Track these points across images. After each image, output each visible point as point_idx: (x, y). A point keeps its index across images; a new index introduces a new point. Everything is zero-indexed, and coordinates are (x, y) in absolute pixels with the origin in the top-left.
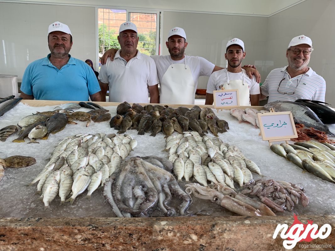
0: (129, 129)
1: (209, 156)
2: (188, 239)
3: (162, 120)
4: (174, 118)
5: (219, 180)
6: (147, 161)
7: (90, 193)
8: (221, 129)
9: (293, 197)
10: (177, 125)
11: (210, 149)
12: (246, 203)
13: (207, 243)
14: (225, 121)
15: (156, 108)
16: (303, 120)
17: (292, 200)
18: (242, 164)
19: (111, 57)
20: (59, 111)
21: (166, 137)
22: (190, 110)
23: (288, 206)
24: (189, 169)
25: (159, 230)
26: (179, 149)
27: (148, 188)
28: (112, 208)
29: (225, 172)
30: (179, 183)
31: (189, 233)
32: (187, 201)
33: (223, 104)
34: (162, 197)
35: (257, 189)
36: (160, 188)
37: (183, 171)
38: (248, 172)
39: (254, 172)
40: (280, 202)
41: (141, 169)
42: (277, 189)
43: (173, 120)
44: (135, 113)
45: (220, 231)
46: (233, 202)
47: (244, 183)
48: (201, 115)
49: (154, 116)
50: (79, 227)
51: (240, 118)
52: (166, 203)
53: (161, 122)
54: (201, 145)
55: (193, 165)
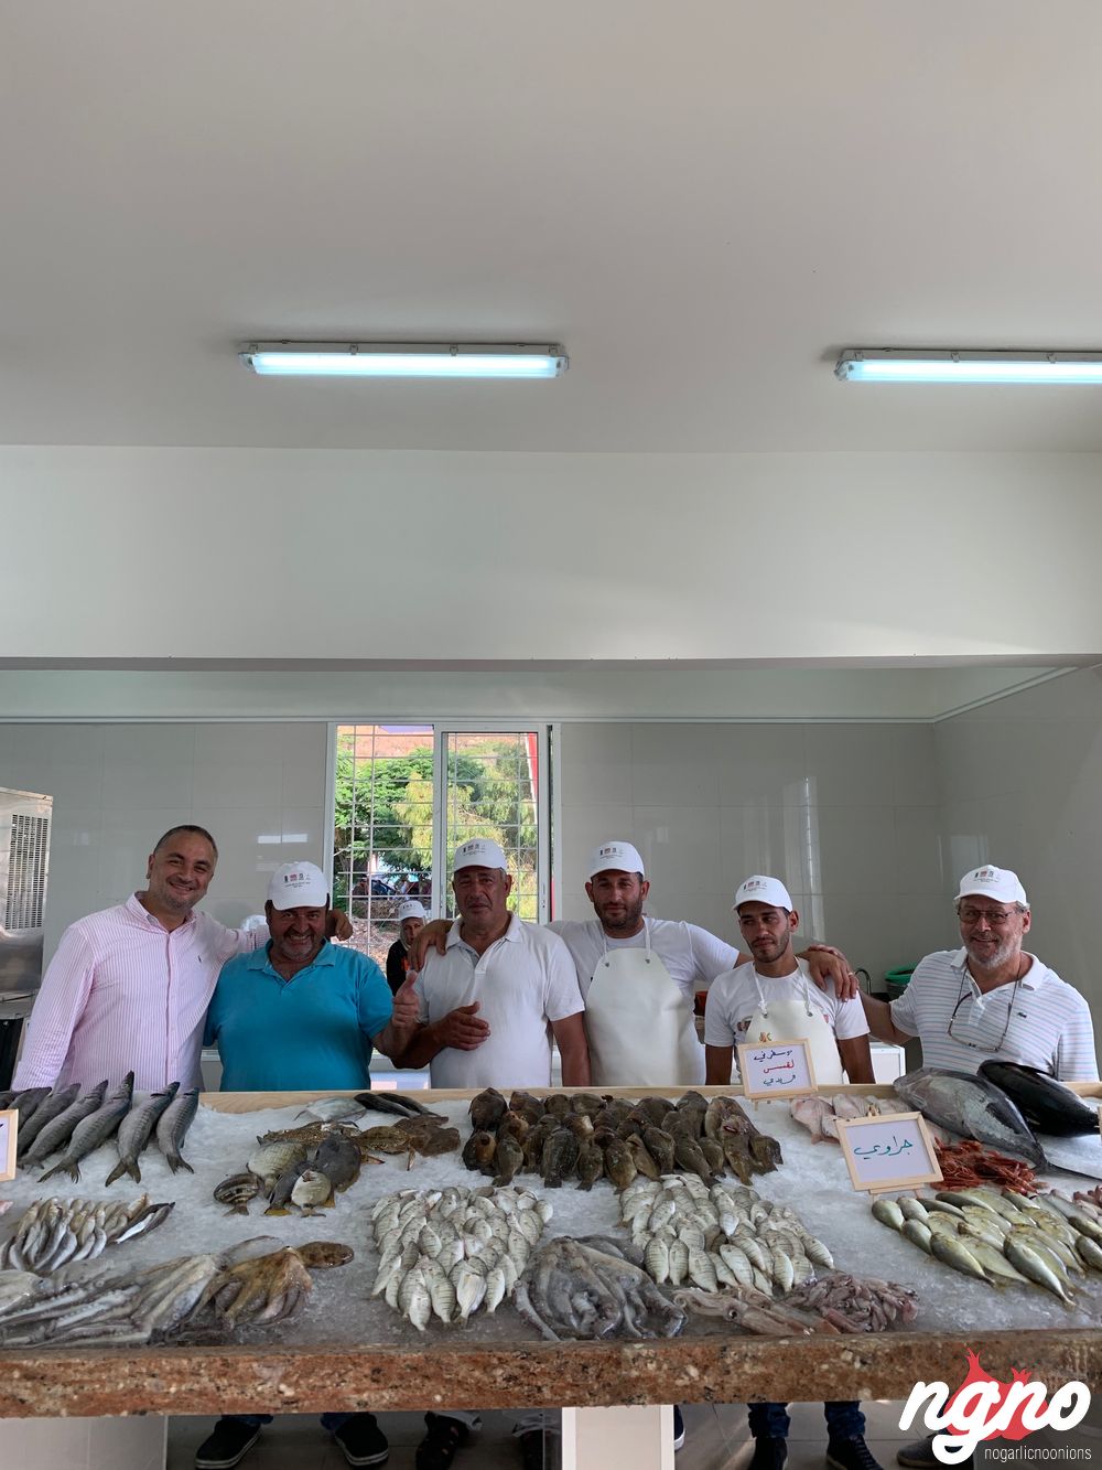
0: (518, 1173)
1: (722, 1232)
2: (683, 1376)
3: (603, 1142)
4: (634, 1137)
5: (740, 1280)
6: (589, 1246)
7: (492, 1309)
8: (760, 1164)
9: (886, 1306)
10: (642, 1156)
11: (725, 1216)
12: (791, 1318)
13: (716, 1384)
14: (773, 1140)
15: (580, 1107)
16: (985, 1129)
17: (884, 1312)
18: (795, 1246)
19: (438, 943)
20: (320, 1127)
21: (620, 1191)
22: (676, 1109)
23: (875, 1324)
24: (680, 1260)
25: (631, 1357)
26: (654, 1219)
27: (600, 1297)
28: (541, 1331)
29: (754, 1264)
30: (659, 1289)
31: (683, 1363)
32: (677, 1319)
33: (768, 1084)
34: (629, 1313)
35: (818, 1293)
36: (624, 1298)
37: (666, 1265)
38: (806, 1261)
39: (819, 1263)
40: (858, 1316)
41: (580, 1262)
42: (854, 1291)
43: (632, 1142)
44: (525, 1125)
45: (736, 1357)
46: (764, 1317)
47: (793, 1286)
48: (706, 1123)
49: (579, 1131)
50: (500, 1354)
51: (814, 1128)
52: (638, 1322)
53: (599, 1150)
54: (705, 1208)
55: (687, 1251)
